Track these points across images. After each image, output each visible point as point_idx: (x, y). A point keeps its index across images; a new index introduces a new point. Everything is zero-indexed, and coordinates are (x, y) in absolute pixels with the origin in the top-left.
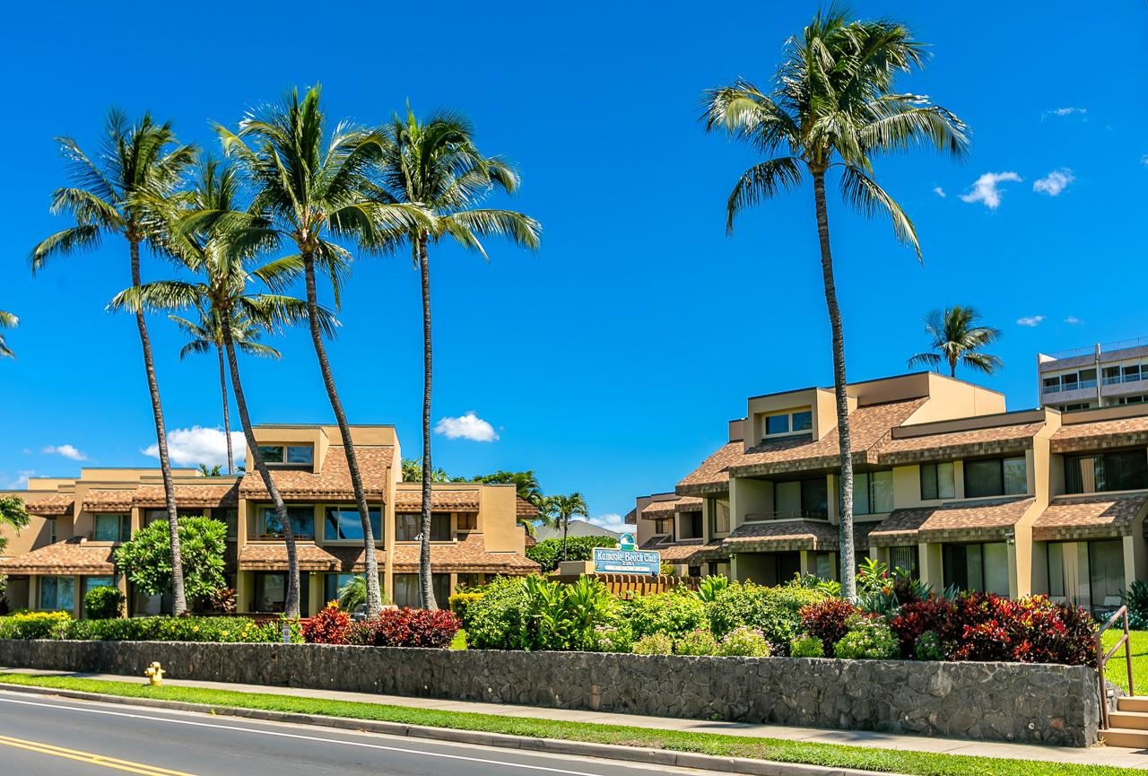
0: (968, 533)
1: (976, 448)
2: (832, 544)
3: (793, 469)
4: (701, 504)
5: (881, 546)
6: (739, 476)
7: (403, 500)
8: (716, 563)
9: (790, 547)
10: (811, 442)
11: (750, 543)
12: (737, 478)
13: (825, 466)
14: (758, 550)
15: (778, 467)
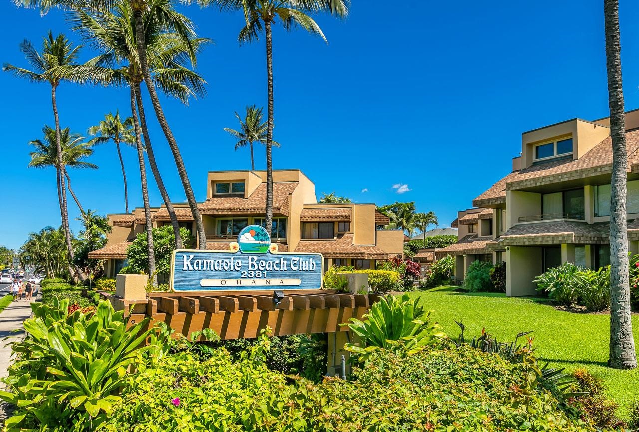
2: (589, 239)
3: (557, 181)
4: (491, 214)
5: (634, 239)
6: (514, 189)
7: (306, 214)
8: (501, 252)
9: (553, 241)
10: (572, 160)
11: (520, 238)
12: (511, 190)
13: (584, 176)
14: (527, 243)
15: (544, 180)
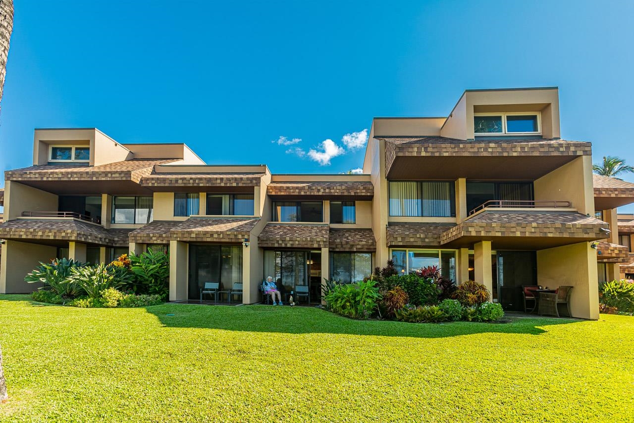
0: (212, 235)
1: (219, 181)
9: (55, 236)
11: (16, 231)
15: (51, 176)
